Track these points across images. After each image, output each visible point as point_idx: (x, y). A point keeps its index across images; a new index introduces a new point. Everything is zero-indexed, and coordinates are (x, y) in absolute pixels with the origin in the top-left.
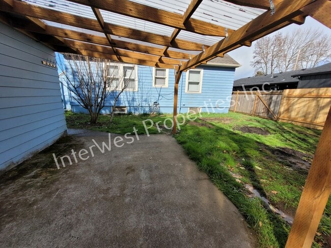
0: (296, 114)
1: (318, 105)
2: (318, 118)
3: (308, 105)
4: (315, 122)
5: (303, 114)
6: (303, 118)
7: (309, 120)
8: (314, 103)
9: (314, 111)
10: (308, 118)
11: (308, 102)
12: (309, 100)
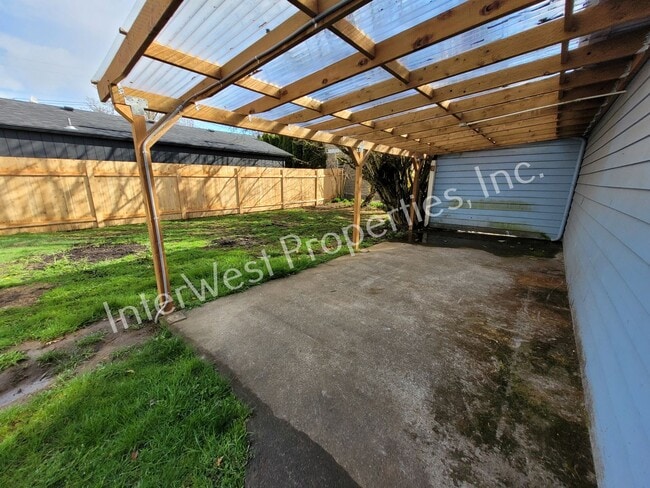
0: (20, 211)
1: (58, 190)
2: (71, 211)
3: (38, 191)
4: (70, 218)
5: (39, 210)
6: (44, 218)
7: (58, 218)
8: (49, 187)
9: (58, 201)
10: (54, 215)
11: (35, 185)
12: (37, 182)
